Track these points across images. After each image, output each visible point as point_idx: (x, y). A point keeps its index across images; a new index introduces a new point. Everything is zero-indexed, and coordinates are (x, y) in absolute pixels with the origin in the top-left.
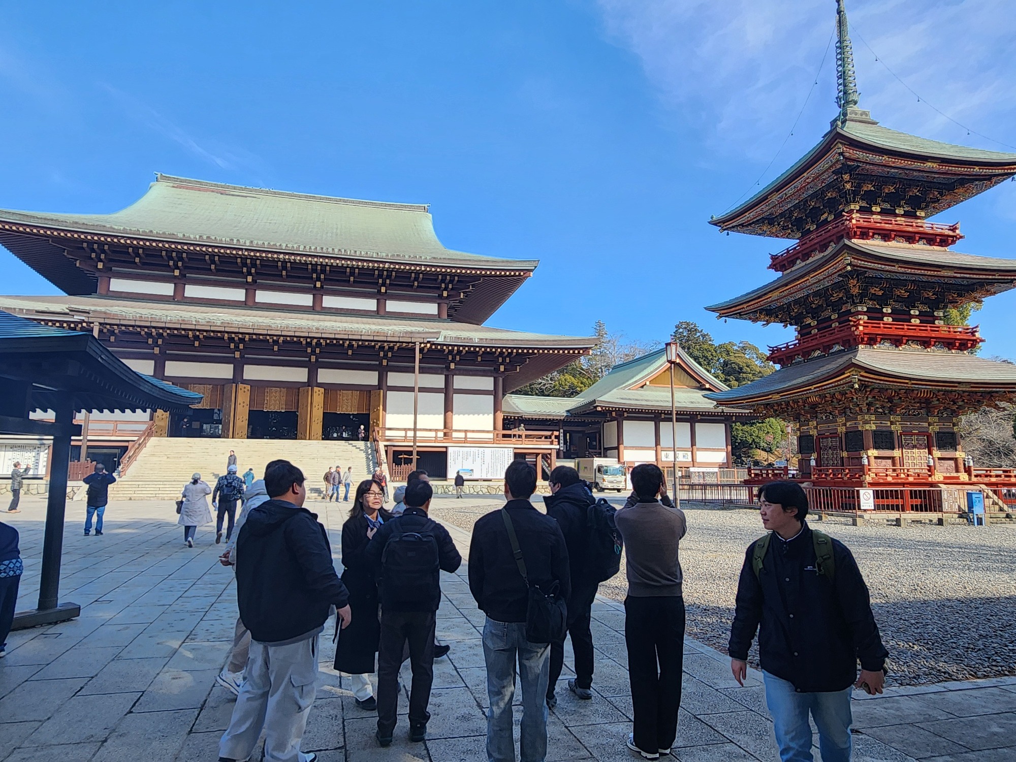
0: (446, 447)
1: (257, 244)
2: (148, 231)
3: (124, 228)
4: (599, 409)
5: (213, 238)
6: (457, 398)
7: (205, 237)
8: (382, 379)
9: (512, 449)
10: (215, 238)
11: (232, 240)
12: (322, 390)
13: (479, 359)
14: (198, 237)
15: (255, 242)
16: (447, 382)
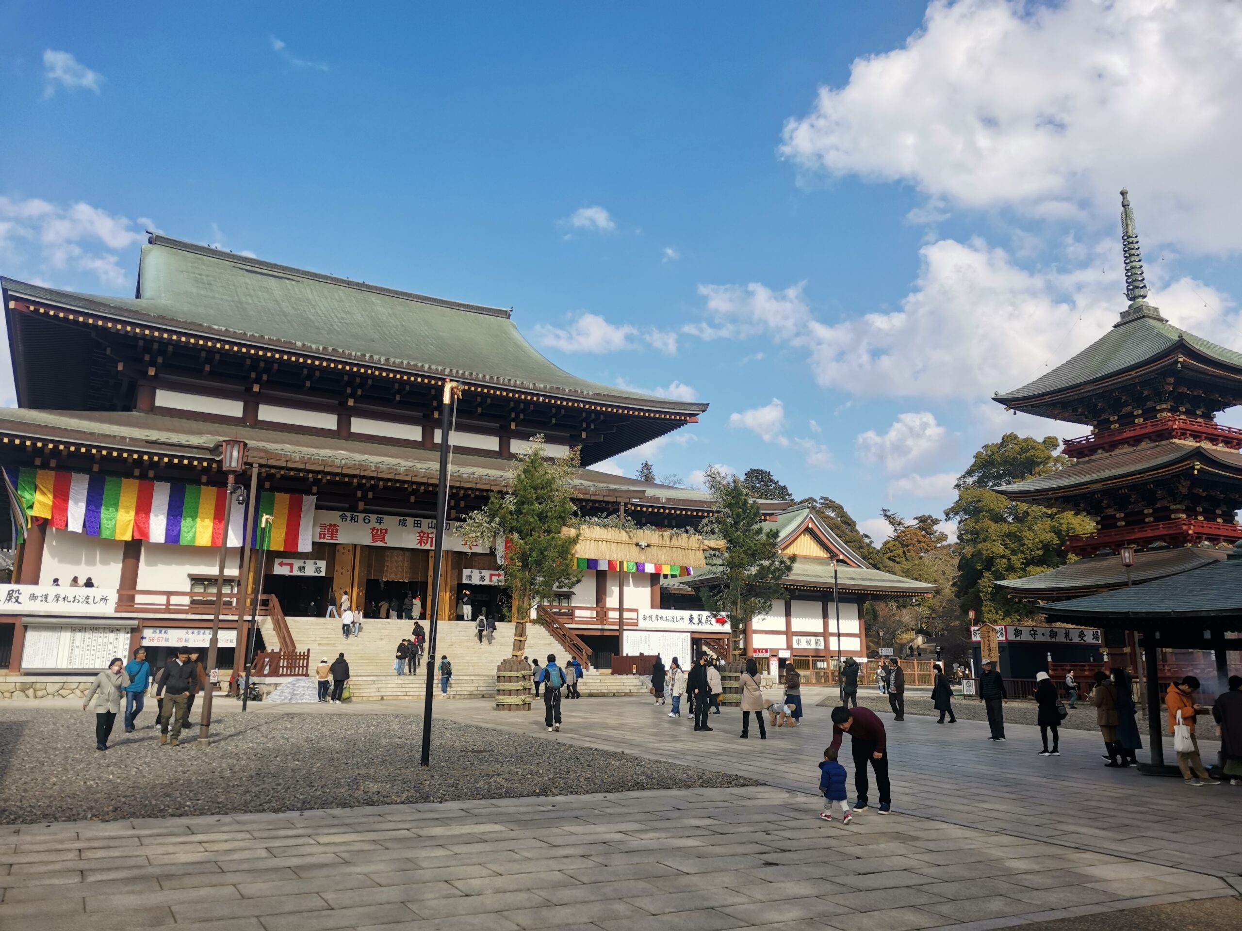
1: (394, 362)
2: (257, 335)
3: (227, 330)
5: (341, 350)
7: (330, 349)
10: (343, 351)
11: (364, 355)
14: (321, 348)
15: (392, 360)
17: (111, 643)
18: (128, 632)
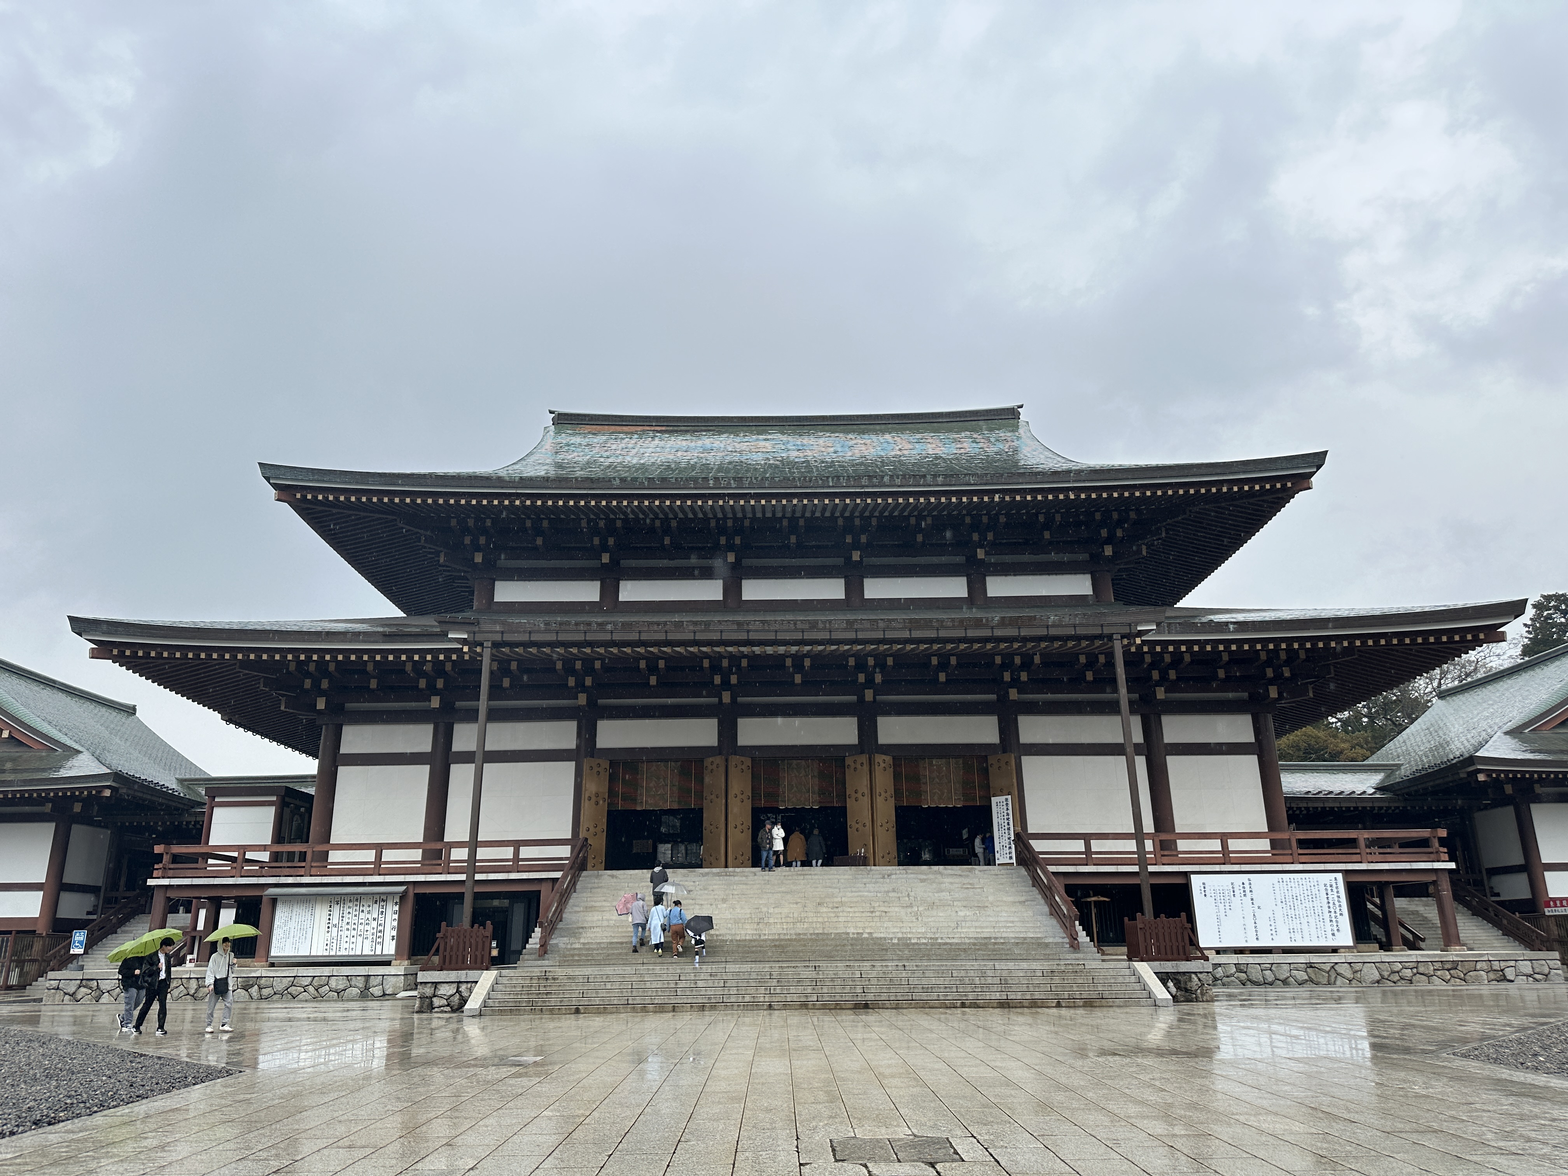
0: (1186, 875)
1: (751, 482)
4: (1481, 777)
6: (1173, 763)
8: (1008, 730)
9: (1340, 875)
12: (888, 759)
13: (1221, 674)
16: (1151, 730)
17: (374, 919)
18: (396, 903)
